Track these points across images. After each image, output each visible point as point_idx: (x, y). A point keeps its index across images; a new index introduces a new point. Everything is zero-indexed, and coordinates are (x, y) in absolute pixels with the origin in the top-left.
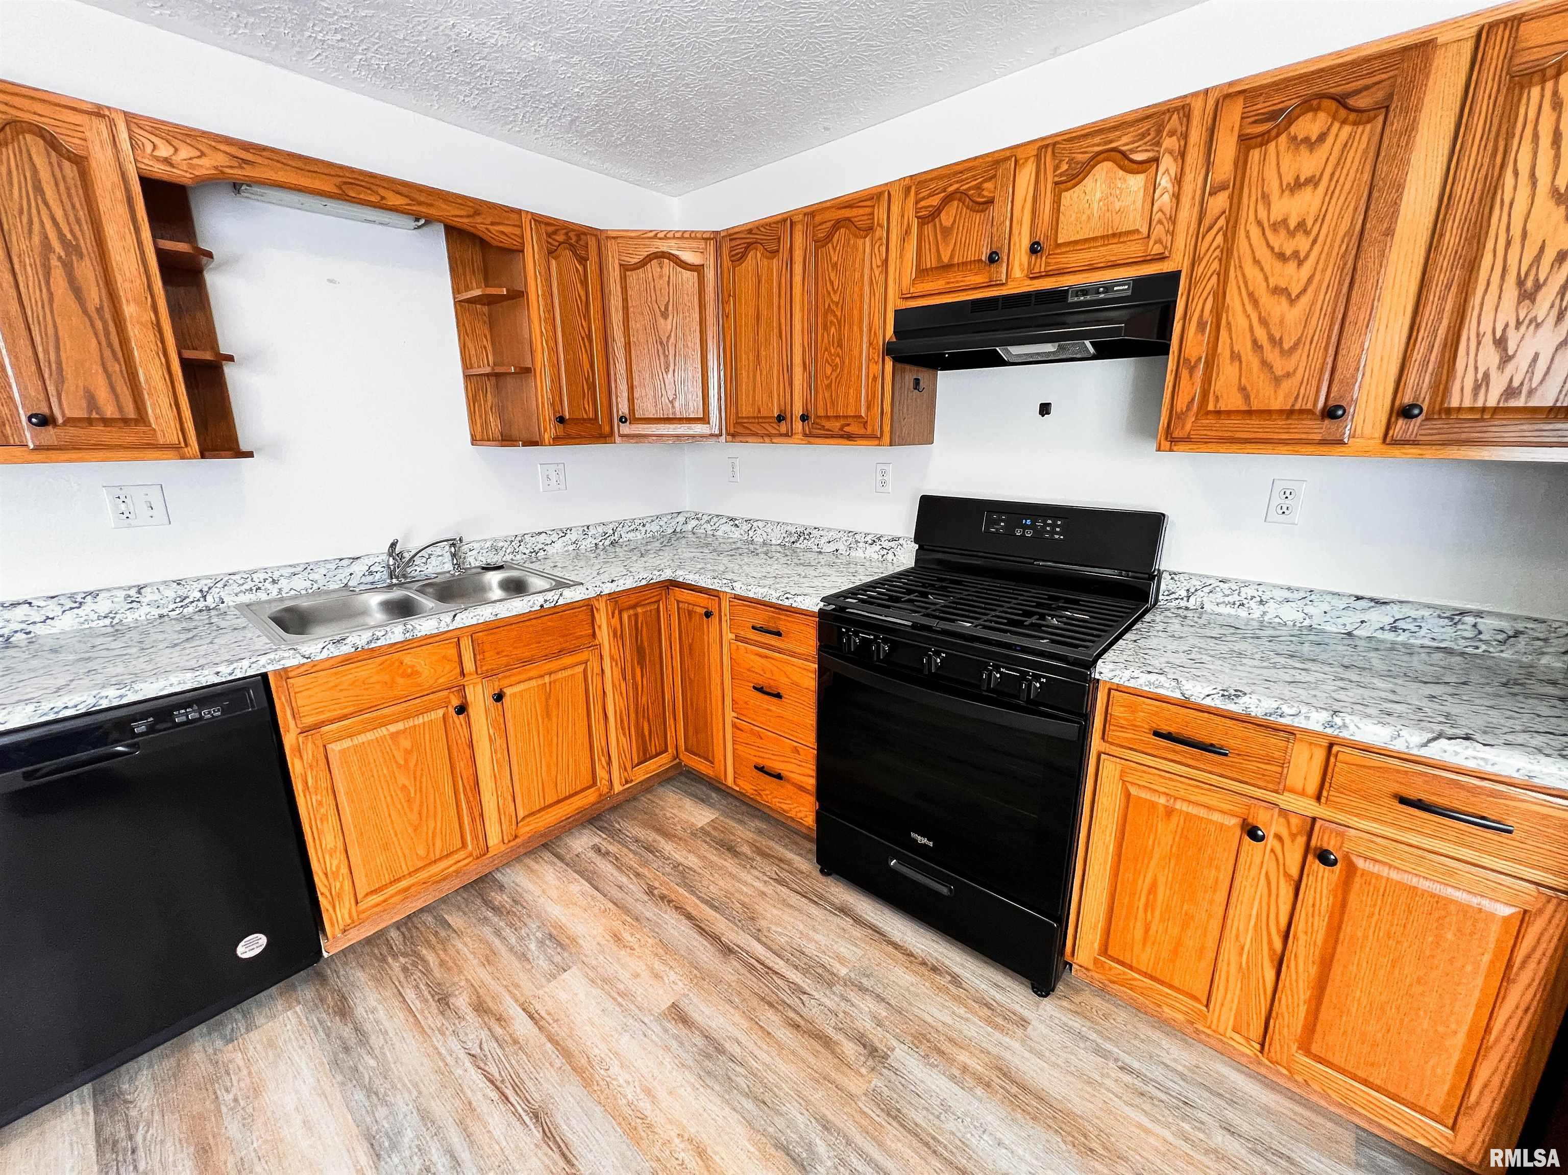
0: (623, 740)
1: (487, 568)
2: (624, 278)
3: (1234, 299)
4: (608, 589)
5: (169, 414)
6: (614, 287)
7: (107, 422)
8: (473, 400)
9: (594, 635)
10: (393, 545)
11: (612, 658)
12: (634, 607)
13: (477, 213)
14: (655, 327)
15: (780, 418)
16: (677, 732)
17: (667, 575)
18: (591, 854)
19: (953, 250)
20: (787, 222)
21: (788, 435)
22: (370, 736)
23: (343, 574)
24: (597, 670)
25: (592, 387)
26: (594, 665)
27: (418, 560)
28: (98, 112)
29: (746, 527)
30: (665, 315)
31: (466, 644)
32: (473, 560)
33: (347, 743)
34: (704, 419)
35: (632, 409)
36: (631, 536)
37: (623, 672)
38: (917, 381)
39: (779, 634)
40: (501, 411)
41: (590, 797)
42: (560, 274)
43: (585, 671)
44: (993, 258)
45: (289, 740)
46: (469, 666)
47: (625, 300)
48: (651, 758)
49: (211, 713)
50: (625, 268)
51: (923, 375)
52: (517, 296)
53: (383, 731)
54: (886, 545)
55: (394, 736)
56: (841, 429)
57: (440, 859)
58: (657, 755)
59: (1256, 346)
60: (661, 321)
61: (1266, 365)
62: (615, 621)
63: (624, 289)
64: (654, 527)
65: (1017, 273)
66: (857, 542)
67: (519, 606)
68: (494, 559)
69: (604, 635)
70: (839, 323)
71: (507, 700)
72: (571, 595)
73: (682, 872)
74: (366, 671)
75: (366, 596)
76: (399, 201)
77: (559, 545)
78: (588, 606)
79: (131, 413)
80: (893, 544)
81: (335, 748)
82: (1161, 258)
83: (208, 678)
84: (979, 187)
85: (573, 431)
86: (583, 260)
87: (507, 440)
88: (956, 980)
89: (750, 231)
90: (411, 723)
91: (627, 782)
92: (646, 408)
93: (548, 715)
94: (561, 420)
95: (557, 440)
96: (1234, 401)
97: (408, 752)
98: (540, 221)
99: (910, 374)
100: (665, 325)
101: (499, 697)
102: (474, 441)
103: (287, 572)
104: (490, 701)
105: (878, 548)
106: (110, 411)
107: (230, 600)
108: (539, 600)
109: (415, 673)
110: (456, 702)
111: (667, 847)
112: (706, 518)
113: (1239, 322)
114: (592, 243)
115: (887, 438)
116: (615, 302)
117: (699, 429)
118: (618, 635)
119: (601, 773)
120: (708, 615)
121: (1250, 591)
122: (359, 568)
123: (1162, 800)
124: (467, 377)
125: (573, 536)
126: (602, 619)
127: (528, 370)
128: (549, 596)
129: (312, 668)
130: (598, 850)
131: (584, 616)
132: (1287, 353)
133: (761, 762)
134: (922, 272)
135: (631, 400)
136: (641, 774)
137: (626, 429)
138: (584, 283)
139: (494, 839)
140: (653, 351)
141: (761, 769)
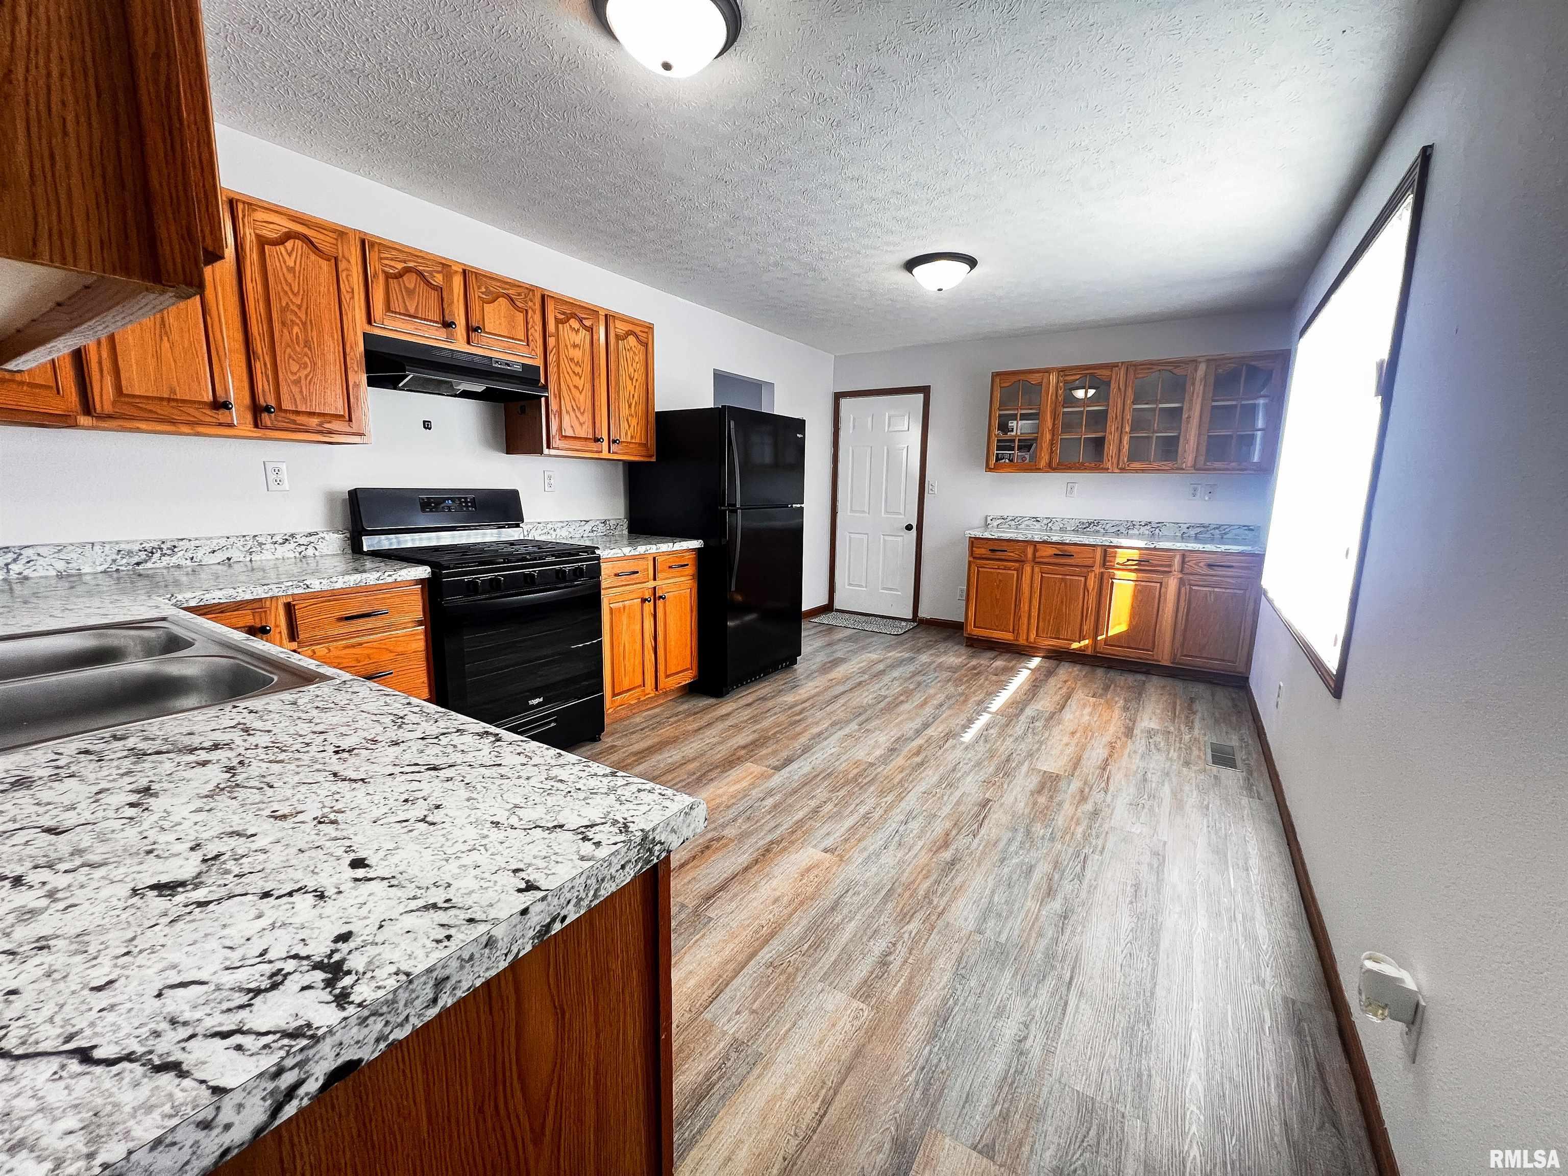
19: (417, 306)
54: (304, 541)
56: (320, 425)
59: (573, 409)
66: (261, 544)
70: (304, 324)
80: (312, 539)
82: (534, 358)
96: (570, 433)
105: (293, 545)
113: (566, 398)
121: (550, 526)
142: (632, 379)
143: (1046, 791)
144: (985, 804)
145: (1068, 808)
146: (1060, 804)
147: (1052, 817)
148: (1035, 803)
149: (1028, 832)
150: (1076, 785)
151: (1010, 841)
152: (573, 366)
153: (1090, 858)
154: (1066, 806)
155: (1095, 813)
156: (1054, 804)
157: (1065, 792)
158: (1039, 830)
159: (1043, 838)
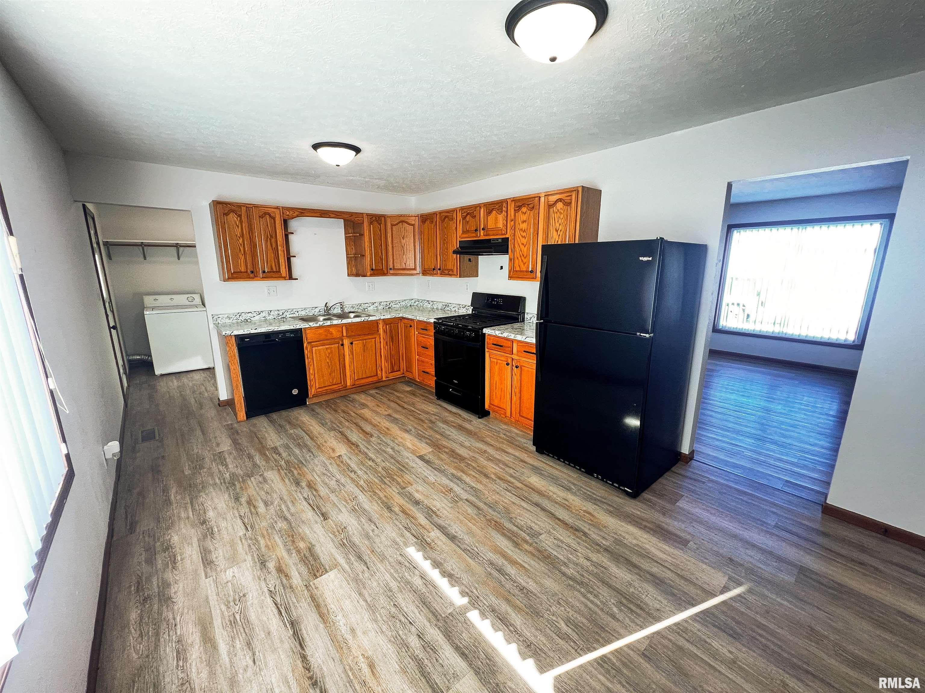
0: (386, 364)
1: (350, 312)
2: (392, 229)
3: (516, 246)
4: (382, 318)
5: (284, 270)
6: (389, 231)
7: (274, 272)
8: (348, 264)
9: (378, 330)
10: (327, 303)
11: (383, 338)
12: (390, 324)
13: (352, 216)
14: (400, 242)
15: (434, 269)
16: (403, 365)
17: (401, 315)
18: (376, 394)
19: (469, 227)
20: (435, 214)
21: (437, 274)
22: (321, 347)
23: (313, 312)
24: (379, 341)
25: (382, 259)
26: (377, 339)
27: (332, 309)
28: (277, 208)
29: (431, 303)
30: (403, 238)
31: (344, 328)
32: (346, 310)
33: (317, 348)
34: (415, 269)
35: (394, 266)
36: (395, 306)
37: (387, 342)
38: (470, 260)
39: (427, 330)
40: (356, 266)
41: (375, 379)
42: (373, 228)
43: (375, 341)
44: (476, 230)
45: (305, 345)
46: (345, 334)
47: (392, 234)
48: (395, 372)
49: (292, 335)
50: (392, 225)
51: (472, 257)
52: (362, 235)
53: (324, 347)
54: (467, 308)
55: (327, 348)
56: (448, 273)
57: (335, 384)
58: (397, 371)
59: (521, 256)
60: (402, 240)
61: (522, 261)
62: (385, 327)
63: (392, 231)
64: (404, 303)
65: (482, 234)
66: (460, 307)
67: (358, 320)
68: (353, 310)
69: (381, 331)
70: (447, 243)
71: (354, 345)
72: (371, 318)
73: (398, 397)
74: (321, 331)
75: (319, 317)
76: (333, 216)
77: (372, 307)
78: (376, 322)
79: (278, 270)
80: (469, 308)
81: (314, 349)
82: (504, 234)
83: (292, 328)
84: (473, 212)
85: (376, 272)
86: (380, 224)
87: (357, 275)
88: (460, 415)
89: (426, 216)
90: (330, 346)
91: (387, 378)
92: (397, 266)
93: (364, 351)
94: (372, 269)
95: (371, 275)
96: (518, 269)
97: (329, 354)
98: (368, 215)
99: (467, 257)
100: (403, 241)
101: (352, 343)
102: (348, 275)
103: (300, 310)
104: (349, 344)
105: (465, 309)
106: (274, 270)
107: (288, 316)
108: (363, 319)
109: (332, 334)
110: (341, 343)
111: (396, 393)
112: (421, 301)
113: (518, 251)
114: (383, 219)
115: (458, 276)
116: (389, 235)
117: (415, 272)
118: (385, 331)
119: (379, 372)
120: (411, 326)
122: (317, 310)
123: (495, 361)
124: (347, 257)
125: (376, 305)
126: (381, 326)
127: (364, 256)
128: (366, 318)
129: (311, 328)
130: (377, 393)
131: (376, 325)
132: (525, 258)
133: (424, 370)
134: (464, 232)
135: (393, 263)
136: (392, 376)
137: (392, 272)
138: (380, 230)
139: (348, 384)
140: (400, 249)
141: (424, 372)
142: (557, 231)
143: (308, 555)
144: (325, 516)
145: (282, 552)
146: (289, 551)
147: (284, 538)
148: (303, 539)
149: (286, 519)
150: (296, 580)
151: (289, 510)
152: (522, 233)
153: (244, 531)
154: (285, 554)
155: (263, 564)
156: (292, 548)
157: (295, 564)
158: (281, 525)
159: (276, 522)
